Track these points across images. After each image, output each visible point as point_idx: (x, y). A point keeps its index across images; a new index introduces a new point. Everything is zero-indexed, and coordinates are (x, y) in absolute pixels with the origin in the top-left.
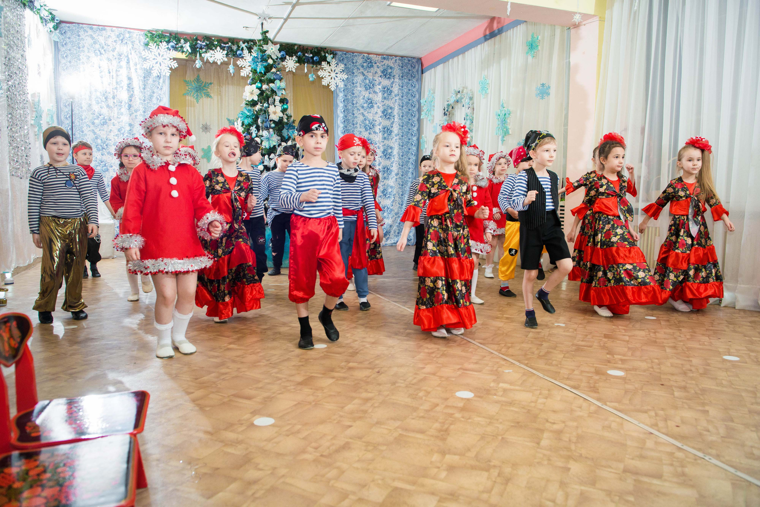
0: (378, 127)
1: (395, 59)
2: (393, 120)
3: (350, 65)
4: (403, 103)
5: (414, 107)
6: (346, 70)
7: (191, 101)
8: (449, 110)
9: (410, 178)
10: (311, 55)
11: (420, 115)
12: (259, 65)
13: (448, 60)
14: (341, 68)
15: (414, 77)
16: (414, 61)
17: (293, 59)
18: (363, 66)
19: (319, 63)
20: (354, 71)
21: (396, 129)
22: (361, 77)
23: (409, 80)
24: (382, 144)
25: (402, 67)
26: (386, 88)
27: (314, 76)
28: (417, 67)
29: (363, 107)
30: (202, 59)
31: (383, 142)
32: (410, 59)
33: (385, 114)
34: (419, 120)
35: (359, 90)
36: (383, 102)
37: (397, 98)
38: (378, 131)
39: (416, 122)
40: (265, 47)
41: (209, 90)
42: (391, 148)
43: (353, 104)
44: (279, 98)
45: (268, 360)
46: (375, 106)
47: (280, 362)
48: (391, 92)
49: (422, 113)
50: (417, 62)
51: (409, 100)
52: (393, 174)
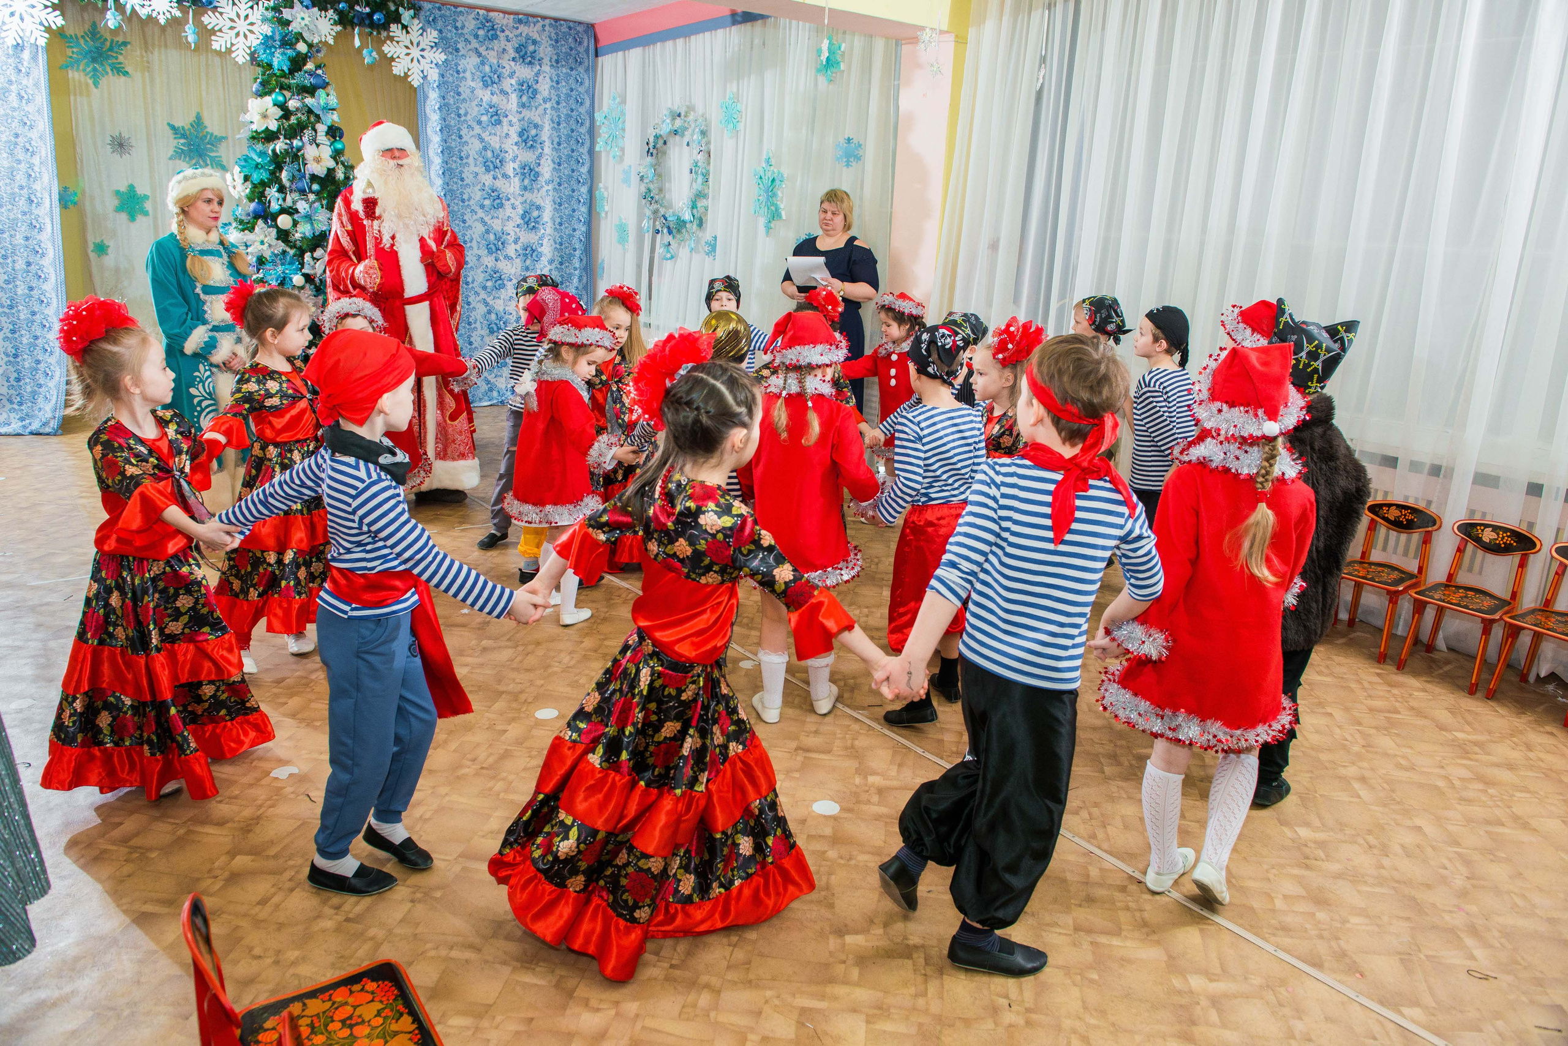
0: (512, 165)
1: (541, 23)
2: (540, 151)
3: (450, 33)
4: (559, 117)
5: (582, 124)
6: (444, 43)
7: (80, 81)
8: (658, 146)
9: (575, 269)
10: (368, 10)
11: (593, 144)
12: (277, 55)
13: (654, 43)
14: (431, 38)
15: (581, 63)
16: (580, 29)
17: (329, 16)
18: (476, 36)
19: (386, 27)
20: (459, 46)
21: (546, 170)
22: (475, 60)
23: (572, 69)
24: (520, 199)
25: (557, 41)
26: (525, 85)
27: (374, 54)
28: (585, 44)
29: (479, 123)
30: (120, 8)
31: (523, 196)
32: (571, 24)
33: (525, 137)
34: (591, 152)
35: (471, 83)
36: (520, 113)
37: (548, 105)
38: (511, 173)
39: (586, 157)
40: (287, 14)
41: (121, 58)
42: (539, 208)
43: (459, 116)
44: (325, 128)
45: (474, 760)
46: (505, 121)
47: (496, 762)
48: (535, 92)
49: (598, 140)
50: (586, 32)
51: (572, 110)
52: (544, 260)
